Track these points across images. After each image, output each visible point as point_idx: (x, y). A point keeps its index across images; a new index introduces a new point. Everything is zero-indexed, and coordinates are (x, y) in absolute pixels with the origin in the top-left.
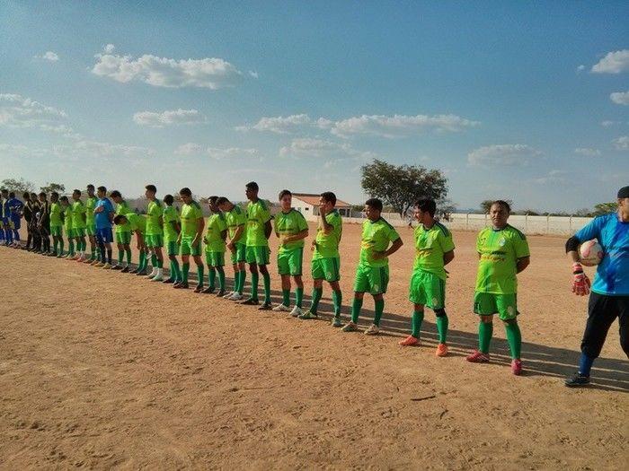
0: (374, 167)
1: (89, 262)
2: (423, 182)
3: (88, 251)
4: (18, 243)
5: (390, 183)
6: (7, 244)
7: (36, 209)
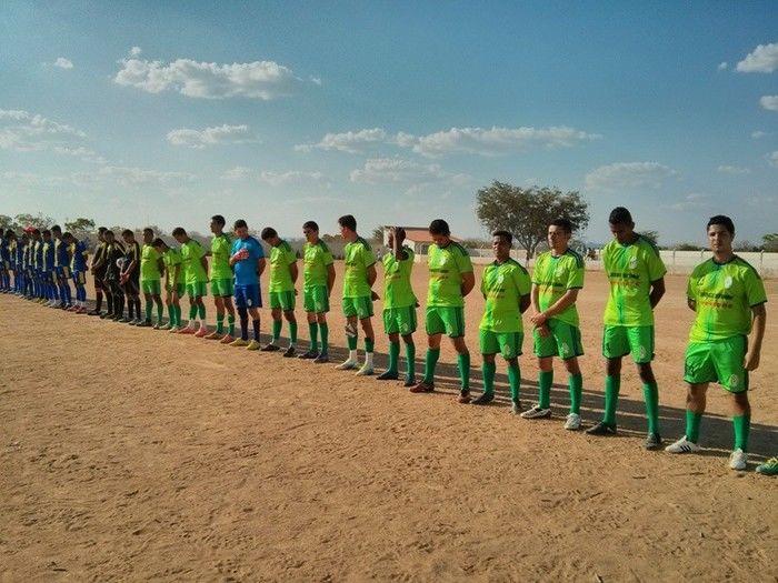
0: (493, 190)
1: (215, 338)
2: (558, 210)
3: (211, 319)
4: (82, 304)
5: (514, 211)
6: (63, 306)
7: (117, 254)
